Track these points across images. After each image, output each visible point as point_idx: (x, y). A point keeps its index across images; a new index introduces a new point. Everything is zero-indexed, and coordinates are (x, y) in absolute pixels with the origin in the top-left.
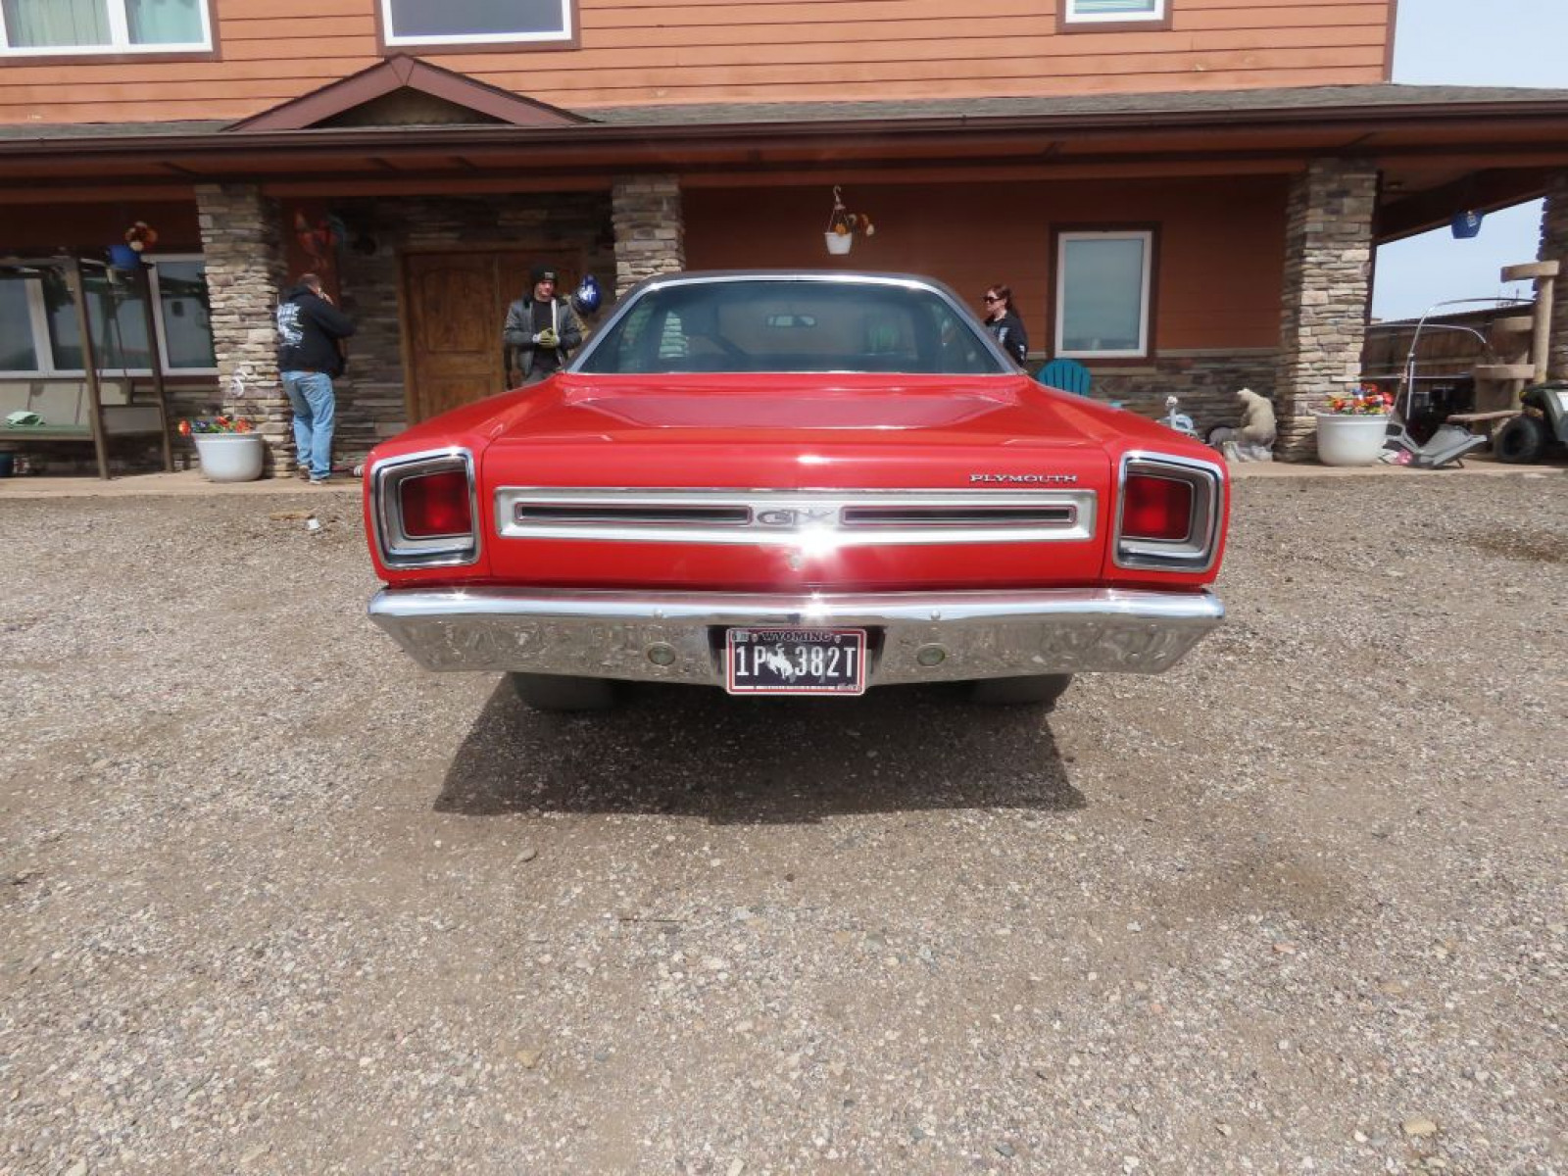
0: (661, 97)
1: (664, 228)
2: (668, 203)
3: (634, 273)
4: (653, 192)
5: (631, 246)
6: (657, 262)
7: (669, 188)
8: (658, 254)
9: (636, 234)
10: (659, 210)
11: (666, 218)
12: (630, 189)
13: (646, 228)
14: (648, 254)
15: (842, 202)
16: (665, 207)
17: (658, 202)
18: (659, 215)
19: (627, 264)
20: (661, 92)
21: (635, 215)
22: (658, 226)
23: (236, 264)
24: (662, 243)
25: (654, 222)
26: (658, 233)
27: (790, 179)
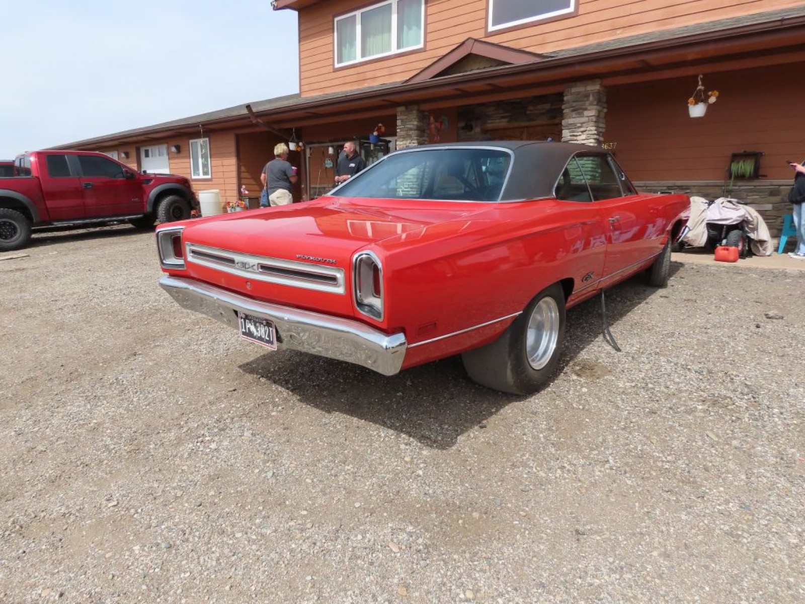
0: (619, 34)
1: (589, 110)
2: (593, 95)
3: (571, 136)
4: (585, 91)
5: (571, 121)
6: (582, 129)
7: (595, 87)
8: (584, 125)
9: (574, 114)
10: (588, 100)
11: (591, 104)
12: (574, 90)
13: (579, 111)
14: (579, 125)
15: (702, 85)
16: (591, 98)
17: (587, 96)
18: (587, 103)
19: (567, 131)
20: (619, 32)
21: (574, 104)
22: (586, 109)
23: (407, 140)
24: (587, 119)
25: (584, 107)
26: (586, 113)
27: (668, 74)
